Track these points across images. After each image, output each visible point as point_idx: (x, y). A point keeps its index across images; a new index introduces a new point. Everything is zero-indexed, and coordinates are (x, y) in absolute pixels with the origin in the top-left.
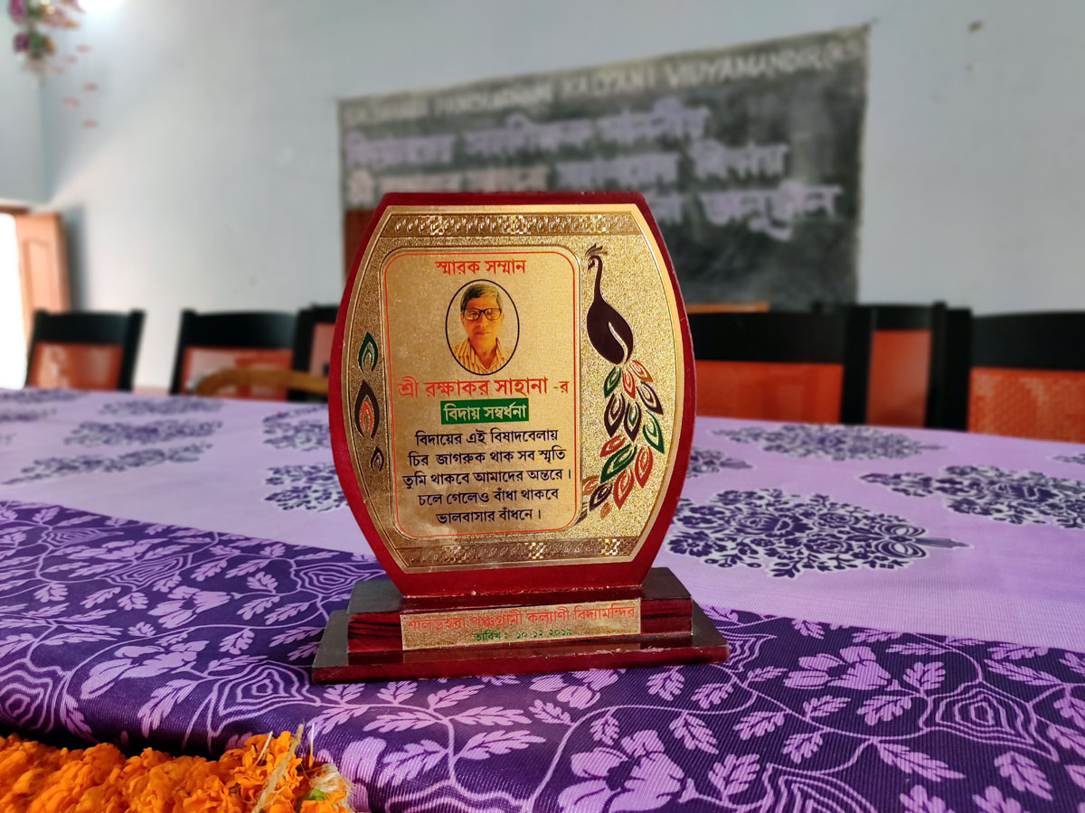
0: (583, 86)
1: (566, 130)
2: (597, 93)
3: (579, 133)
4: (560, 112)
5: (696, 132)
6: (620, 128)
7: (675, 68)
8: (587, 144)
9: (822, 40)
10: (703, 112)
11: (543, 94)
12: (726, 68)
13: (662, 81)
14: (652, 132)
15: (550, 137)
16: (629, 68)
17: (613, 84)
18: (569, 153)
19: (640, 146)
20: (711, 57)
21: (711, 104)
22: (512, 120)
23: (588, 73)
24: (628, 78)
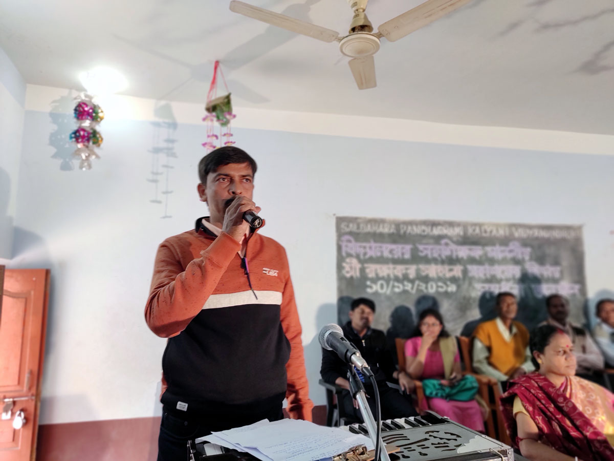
0: (477, 231)
1: (470, 250)
2: (484, 235)
3: (477, 252)
4: (467, 241)
5: (527, 258)
6: (496, 252)
7: (517, 229)
8: (481, 257)
9: (568, 228)
10: (529, 250)
11: (458, 231)
12: (537, 233)
13: (512, 234)
14: (509, 256)
15: (463, 252)
16: (498, 226)
17: (491, 232)
18: (473, 261)
19: (504, 261)
20: (530, 227)
21: (532, 246)
22: (443, 241)
23: (480, 225)
24: (497, 230)
